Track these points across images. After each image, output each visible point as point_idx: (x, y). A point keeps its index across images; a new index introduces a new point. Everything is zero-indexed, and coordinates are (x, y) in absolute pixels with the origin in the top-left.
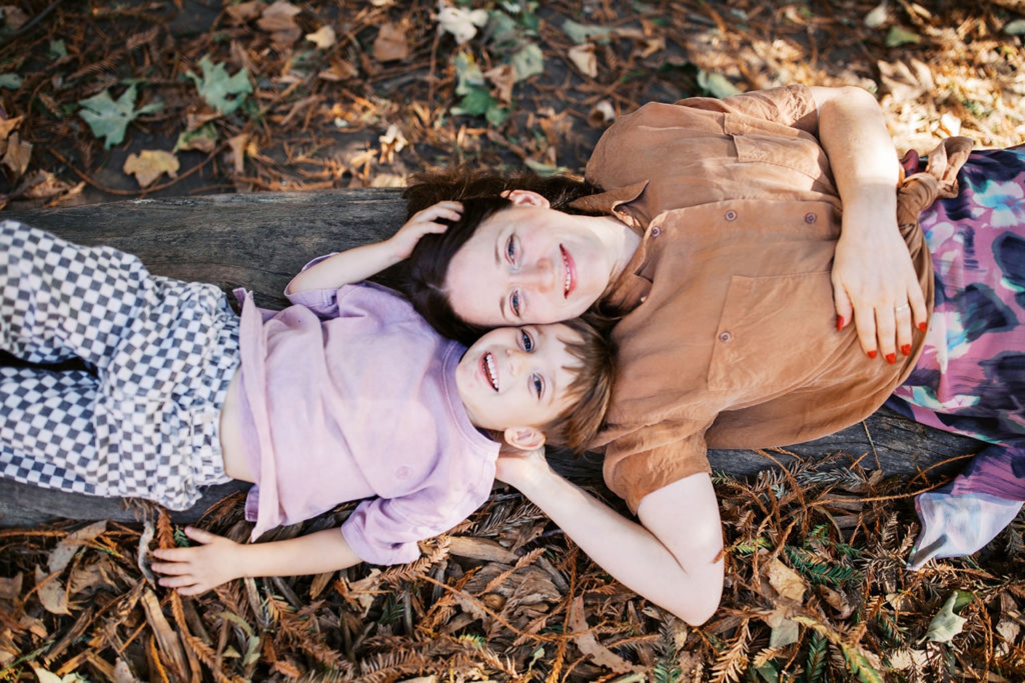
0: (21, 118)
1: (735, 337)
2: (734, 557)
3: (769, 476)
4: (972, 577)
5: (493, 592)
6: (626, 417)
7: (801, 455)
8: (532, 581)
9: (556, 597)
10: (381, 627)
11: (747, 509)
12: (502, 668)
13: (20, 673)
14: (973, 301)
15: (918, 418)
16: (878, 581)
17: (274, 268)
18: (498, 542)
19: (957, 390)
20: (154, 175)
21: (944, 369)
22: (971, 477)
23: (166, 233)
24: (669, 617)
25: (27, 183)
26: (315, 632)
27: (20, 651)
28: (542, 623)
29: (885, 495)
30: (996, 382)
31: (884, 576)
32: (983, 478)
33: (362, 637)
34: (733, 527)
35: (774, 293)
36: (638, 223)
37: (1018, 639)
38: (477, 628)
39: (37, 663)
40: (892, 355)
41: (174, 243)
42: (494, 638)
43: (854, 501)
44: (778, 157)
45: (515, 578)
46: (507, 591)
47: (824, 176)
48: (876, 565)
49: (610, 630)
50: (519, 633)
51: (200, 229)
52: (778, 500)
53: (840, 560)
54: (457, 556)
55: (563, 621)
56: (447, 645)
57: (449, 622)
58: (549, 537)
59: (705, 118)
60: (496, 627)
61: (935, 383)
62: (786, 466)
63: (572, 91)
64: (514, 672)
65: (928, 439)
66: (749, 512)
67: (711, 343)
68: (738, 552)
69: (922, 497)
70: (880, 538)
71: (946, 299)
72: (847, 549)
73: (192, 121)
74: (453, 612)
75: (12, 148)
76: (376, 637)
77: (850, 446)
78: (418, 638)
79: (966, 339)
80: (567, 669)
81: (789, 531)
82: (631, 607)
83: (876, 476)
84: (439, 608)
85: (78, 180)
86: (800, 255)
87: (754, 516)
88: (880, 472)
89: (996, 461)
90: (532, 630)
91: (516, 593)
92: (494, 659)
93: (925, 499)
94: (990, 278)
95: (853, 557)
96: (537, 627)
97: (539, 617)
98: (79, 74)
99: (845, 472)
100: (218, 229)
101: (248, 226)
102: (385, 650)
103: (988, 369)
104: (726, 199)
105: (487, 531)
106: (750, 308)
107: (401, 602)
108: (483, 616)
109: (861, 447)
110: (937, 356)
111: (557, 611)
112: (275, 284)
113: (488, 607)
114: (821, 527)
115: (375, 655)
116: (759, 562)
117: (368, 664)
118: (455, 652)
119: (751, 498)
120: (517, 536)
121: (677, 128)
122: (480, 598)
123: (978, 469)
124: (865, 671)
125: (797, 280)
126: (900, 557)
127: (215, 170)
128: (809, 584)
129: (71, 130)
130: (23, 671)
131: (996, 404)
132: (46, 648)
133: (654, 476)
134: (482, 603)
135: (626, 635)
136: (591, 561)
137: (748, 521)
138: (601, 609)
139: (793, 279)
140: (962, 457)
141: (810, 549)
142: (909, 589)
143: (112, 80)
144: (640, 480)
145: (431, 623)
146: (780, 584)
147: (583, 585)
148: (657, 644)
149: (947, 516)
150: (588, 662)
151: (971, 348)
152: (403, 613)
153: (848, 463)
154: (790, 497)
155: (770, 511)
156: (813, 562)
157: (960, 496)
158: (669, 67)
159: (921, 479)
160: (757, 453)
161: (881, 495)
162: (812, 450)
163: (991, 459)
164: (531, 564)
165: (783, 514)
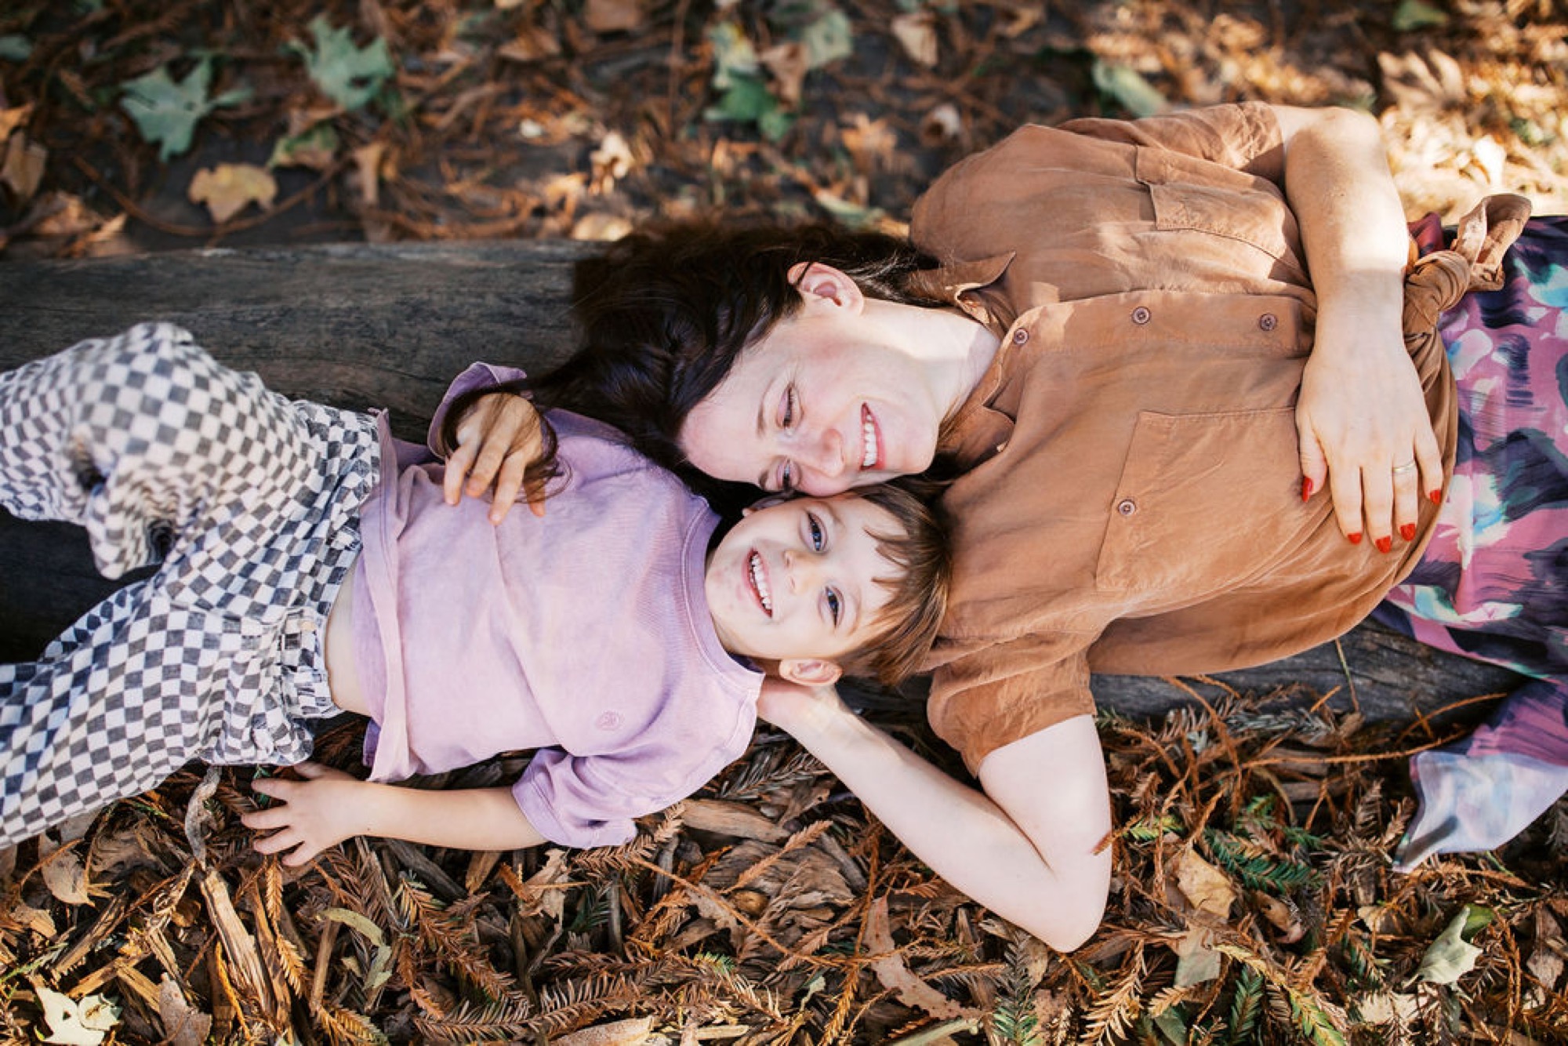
0: (29, 108)
1: (1143, 510)
2: (1127, 846)
3: (1184, 718)
4: (1493, 883)
5: (748, 888)
6: (965, 629)
7: (1236, 687)
8: (810, 871)
9: (846, 898)
10: (573, 937)
11: (1148, 769)
12: (759, 1006)
13: (13, 991)
14: (1520, 458)
15: (1421, 636)
16: (1346, 886)
17: (418, 369)
18: (758, 808)
19: (1485, 595)
20: (236, 204)
21: (1466, 563)
22: (1500, 729)
23: (250, 308)
24: (1021, 935)
25: (38, 210)
26: (472, 940)
27: (14, 958)
28: (822, 938)
29: (1364, 753)
30: (1550, 584)
31: (1356, 877)
32: (1519, 730)
33: (544, 953)
34: (1126, 799)
35: (1205, 441)
36: (995, 319)
37: (1560, 983)
38: (721, 942)
39: (40, 978)
40: (1387, 539)
41: (262, 325)
42: (748, 959)
43: (1315, 761)
44: (1220, 224)
45: (784, 865)
46: (769, 886)
47: (1292, 254)
48: (1345, 863)
49: (929, 953)
50: (786, 952)
51: (305, 302)
52: (1195, 753)
53: (1289, 852)
54: (694, 829)
55: (856, 935)
56: (677, 969)
57: (679, 932)
58: (839, 804)
59: (1107, 153)
60: (751, 941)
61: (1452, 582)
62: (1212, 703)
63: (896, 87)
64: (778, 1013)
65: (1436, 667)
66: (1152, 774)
67: (1105, 516)
68: (1131, 838)
69: (1421, 757)
70: (1352, 819)
71: (1476, 454)
72: (1300, 836)
73: (298, 120)
74: (686, 916)
75: (15, 154)
76: (564, 954)
77: (1313, 675)
78: (631, 958)
79: (1504, 517)
80: (857, 1011)
81: (1212, 806)
82: (962, 918)
83: (1352, 722)
84: (664, 910)
85: (116, 210)
86: (1248, 381)
87: (1159, 781)
88: (1357, 716)
89: (1539, 705)
90: (806, 948)
91: (785, 891)
92: (748, 992)
93: (1425, 761)
94: (1548, 421)
95: (1310, 847)
96: (815, 944)
97: (818, 927)
98: (122, 39)
99: (1302, 715)
100: (331, 303)
101: (379, 300)
102: (578, 974)
103: (1539, 564)
104: (1132, 290)
105: (742, 791)
106: (1169, 464)
107: (604, 898)
108: (732, 925)
109: (1329, 677)
110: (1458, 541)
111: (847, 919)
112: (419, 396)
113: (739, 911)
114: (1261, 800)
115: (564, 980)
116: (1164, 854)
117: (551, 995)
118: (686, 980)
119: (1155, 751)
120: (789, 800)
121: (1063, 169)
122: (727, 896)
123: (1512, 717)
124: (1323, 1033)
125: (1243, 421)
126: (1383, 851)
127: (332, 198)
128: (1239, 890)
129: (108, 129)
130: (18, 989)
131: (1547, 618)
132: (54, 956)
133: (1008, 722)
134: (731, 905)
135: (953, 962)
136: (900, 844)
137: (1149, 789)
138: (915, 919)
139: (1238, 418)
140: (1486, 697)
141: (1243, 834)
142: (1395, 900)
143: (172, 51)
144: (986, 725)
145: (651, 934)
146: (1194, 889)
147: (887, 880)
148: (1000, 977)
149: (1459, 788)
150: (892, 1000)
151: (1511, 532)
152: (609, 916)
153: (1309, 702)
154: (1216, 751)
155: (1183, 772)
156: (1247, 855)
157: (1481, 759)
158: (1049, 54)
159: (1420, 728)
160: (1167, 682)
161: (1356, 751)
162: (1253, 680)
163: (1531, 701)
164: (809, 844)
165: (1203, 777)
